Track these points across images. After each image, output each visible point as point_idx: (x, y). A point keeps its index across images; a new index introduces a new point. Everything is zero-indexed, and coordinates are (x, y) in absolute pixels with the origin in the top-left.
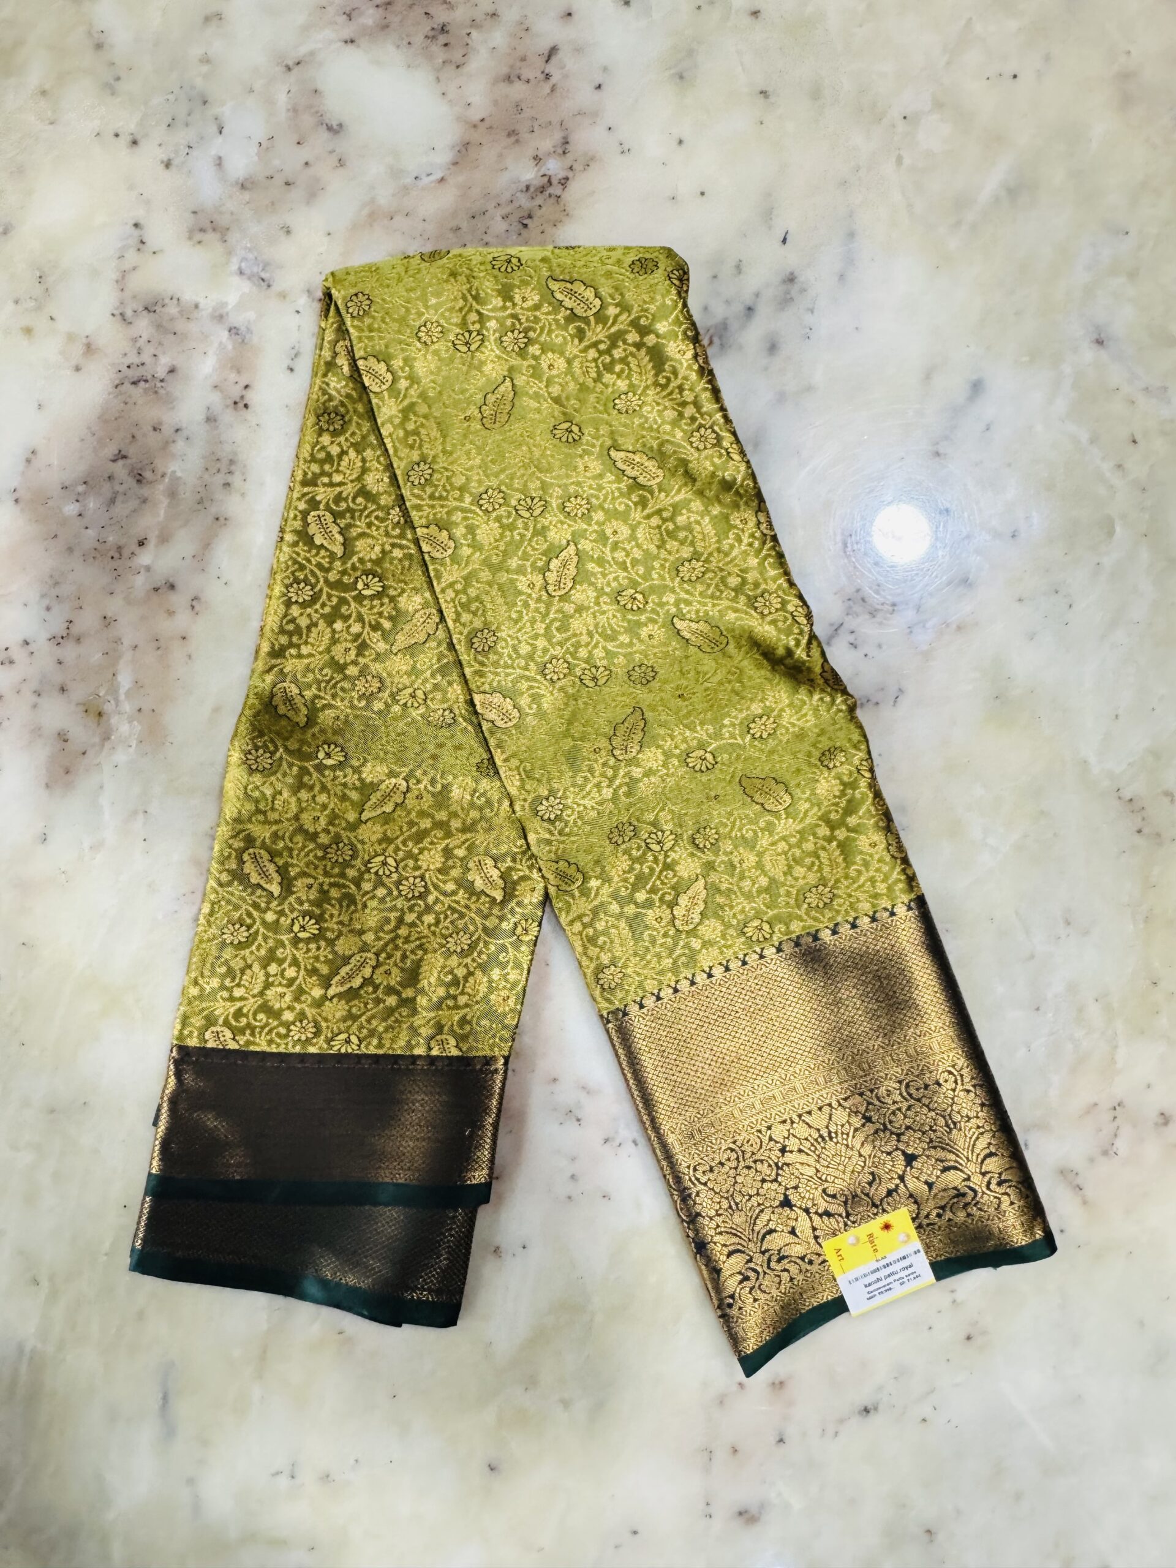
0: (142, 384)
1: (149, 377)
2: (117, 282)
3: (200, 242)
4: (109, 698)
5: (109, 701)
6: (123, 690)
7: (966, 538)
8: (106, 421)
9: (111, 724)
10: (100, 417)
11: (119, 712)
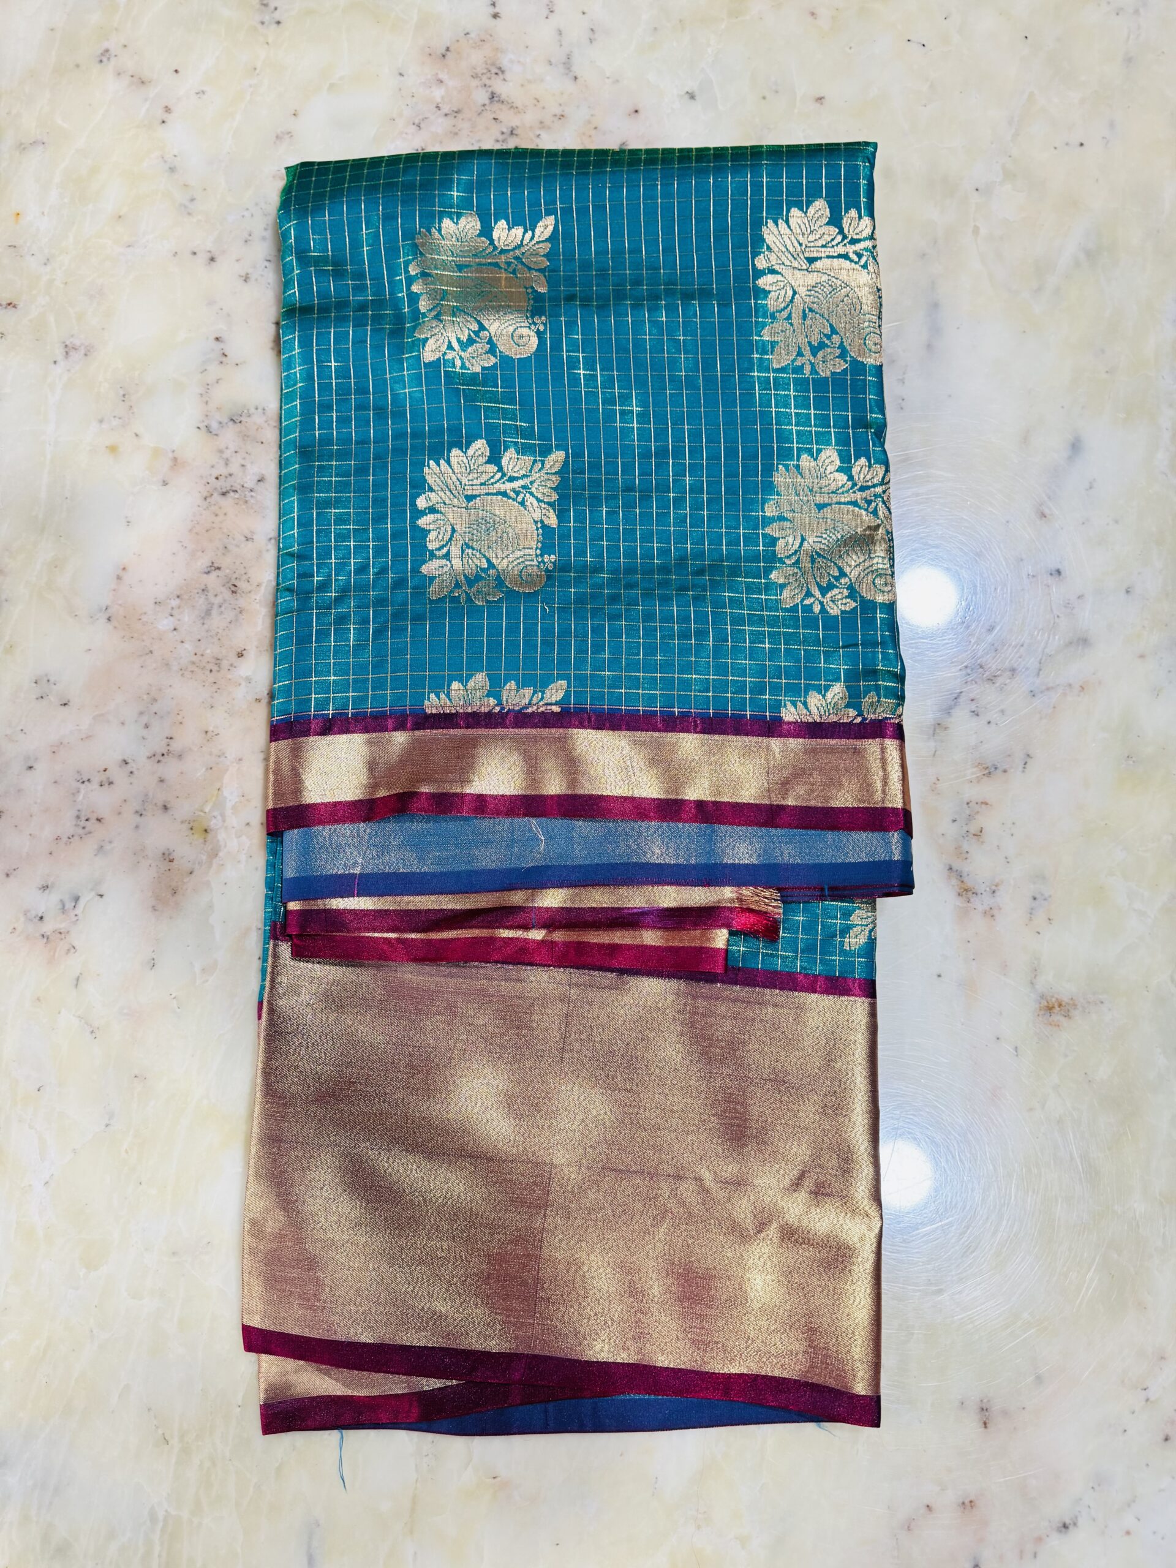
0: (232, 494)
1: (237, 487)
2: (201, 395)
4: (215, 814)
5: (215, 817)
6: (229, 805)
7: (1080, 597)
8: (197, 534)
9: (218, 841)
10: (190, 531)
11: (226, 828)
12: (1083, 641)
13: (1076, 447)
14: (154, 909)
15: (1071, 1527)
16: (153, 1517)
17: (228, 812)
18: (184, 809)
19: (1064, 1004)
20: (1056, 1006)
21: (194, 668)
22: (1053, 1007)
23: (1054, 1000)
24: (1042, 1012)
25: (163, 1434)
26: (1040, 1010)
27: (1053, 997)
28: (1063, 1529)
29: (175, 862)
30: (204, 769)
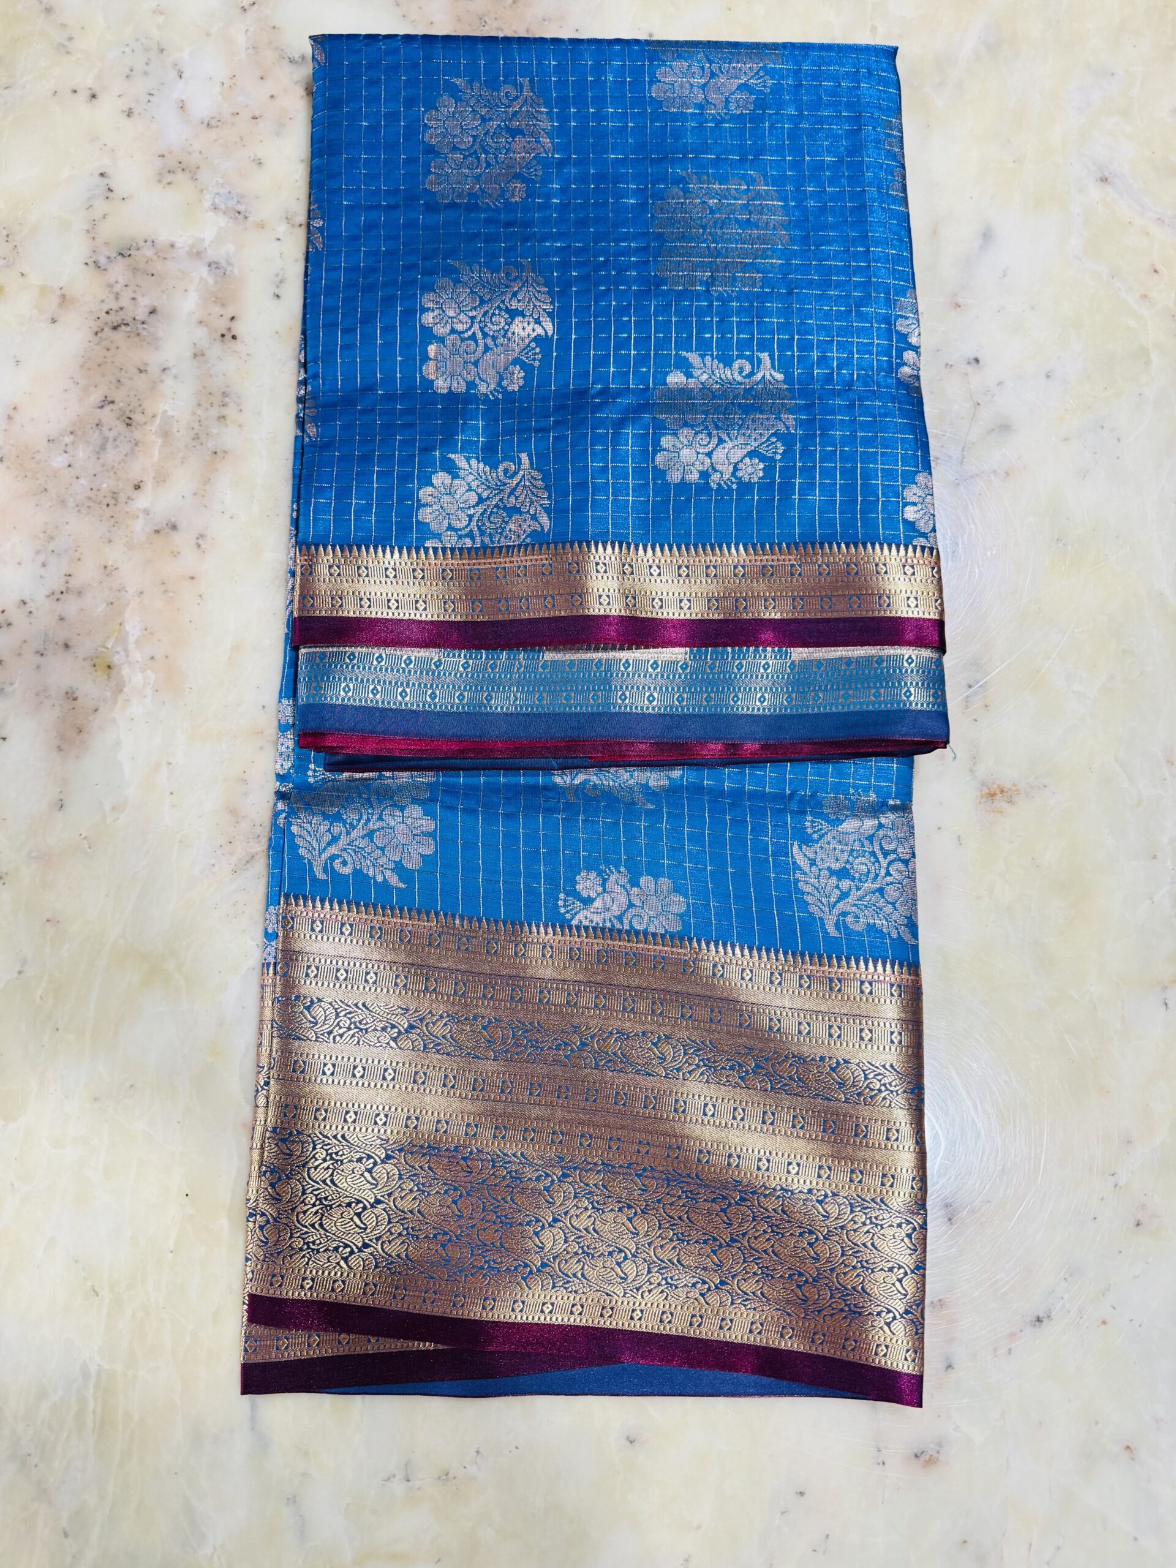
0: (123, 327)
1: (128, 320)
2: (88, 231)
3: (169, 183)
4: (118, 649)
5: (118, 653)
6: (132, 639)
7: (1000, 384)
8: (89, 369)
9: (122, 676)
10: (82, 366)
11: (130, 663)
12: (1004, 428)
13: (987, 236)
14: (60, 749)
15: (1045, 1321)
16: (86, 1374)
17: (131, 647)
18: (86, 646)
19: (1005, 789)
20: (998, 793)
21: (89, 503)
22: (995, 794)
23: (995, 786)
24: (985, 800)
25: (93, 1286)
26: (982, 797)
27: (994, 783)
28: (1037, 1323)
29: (79, 700)
30: (105, 605)
